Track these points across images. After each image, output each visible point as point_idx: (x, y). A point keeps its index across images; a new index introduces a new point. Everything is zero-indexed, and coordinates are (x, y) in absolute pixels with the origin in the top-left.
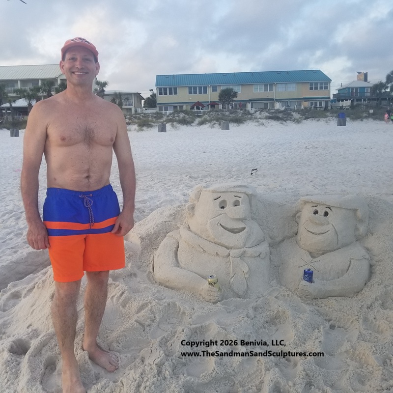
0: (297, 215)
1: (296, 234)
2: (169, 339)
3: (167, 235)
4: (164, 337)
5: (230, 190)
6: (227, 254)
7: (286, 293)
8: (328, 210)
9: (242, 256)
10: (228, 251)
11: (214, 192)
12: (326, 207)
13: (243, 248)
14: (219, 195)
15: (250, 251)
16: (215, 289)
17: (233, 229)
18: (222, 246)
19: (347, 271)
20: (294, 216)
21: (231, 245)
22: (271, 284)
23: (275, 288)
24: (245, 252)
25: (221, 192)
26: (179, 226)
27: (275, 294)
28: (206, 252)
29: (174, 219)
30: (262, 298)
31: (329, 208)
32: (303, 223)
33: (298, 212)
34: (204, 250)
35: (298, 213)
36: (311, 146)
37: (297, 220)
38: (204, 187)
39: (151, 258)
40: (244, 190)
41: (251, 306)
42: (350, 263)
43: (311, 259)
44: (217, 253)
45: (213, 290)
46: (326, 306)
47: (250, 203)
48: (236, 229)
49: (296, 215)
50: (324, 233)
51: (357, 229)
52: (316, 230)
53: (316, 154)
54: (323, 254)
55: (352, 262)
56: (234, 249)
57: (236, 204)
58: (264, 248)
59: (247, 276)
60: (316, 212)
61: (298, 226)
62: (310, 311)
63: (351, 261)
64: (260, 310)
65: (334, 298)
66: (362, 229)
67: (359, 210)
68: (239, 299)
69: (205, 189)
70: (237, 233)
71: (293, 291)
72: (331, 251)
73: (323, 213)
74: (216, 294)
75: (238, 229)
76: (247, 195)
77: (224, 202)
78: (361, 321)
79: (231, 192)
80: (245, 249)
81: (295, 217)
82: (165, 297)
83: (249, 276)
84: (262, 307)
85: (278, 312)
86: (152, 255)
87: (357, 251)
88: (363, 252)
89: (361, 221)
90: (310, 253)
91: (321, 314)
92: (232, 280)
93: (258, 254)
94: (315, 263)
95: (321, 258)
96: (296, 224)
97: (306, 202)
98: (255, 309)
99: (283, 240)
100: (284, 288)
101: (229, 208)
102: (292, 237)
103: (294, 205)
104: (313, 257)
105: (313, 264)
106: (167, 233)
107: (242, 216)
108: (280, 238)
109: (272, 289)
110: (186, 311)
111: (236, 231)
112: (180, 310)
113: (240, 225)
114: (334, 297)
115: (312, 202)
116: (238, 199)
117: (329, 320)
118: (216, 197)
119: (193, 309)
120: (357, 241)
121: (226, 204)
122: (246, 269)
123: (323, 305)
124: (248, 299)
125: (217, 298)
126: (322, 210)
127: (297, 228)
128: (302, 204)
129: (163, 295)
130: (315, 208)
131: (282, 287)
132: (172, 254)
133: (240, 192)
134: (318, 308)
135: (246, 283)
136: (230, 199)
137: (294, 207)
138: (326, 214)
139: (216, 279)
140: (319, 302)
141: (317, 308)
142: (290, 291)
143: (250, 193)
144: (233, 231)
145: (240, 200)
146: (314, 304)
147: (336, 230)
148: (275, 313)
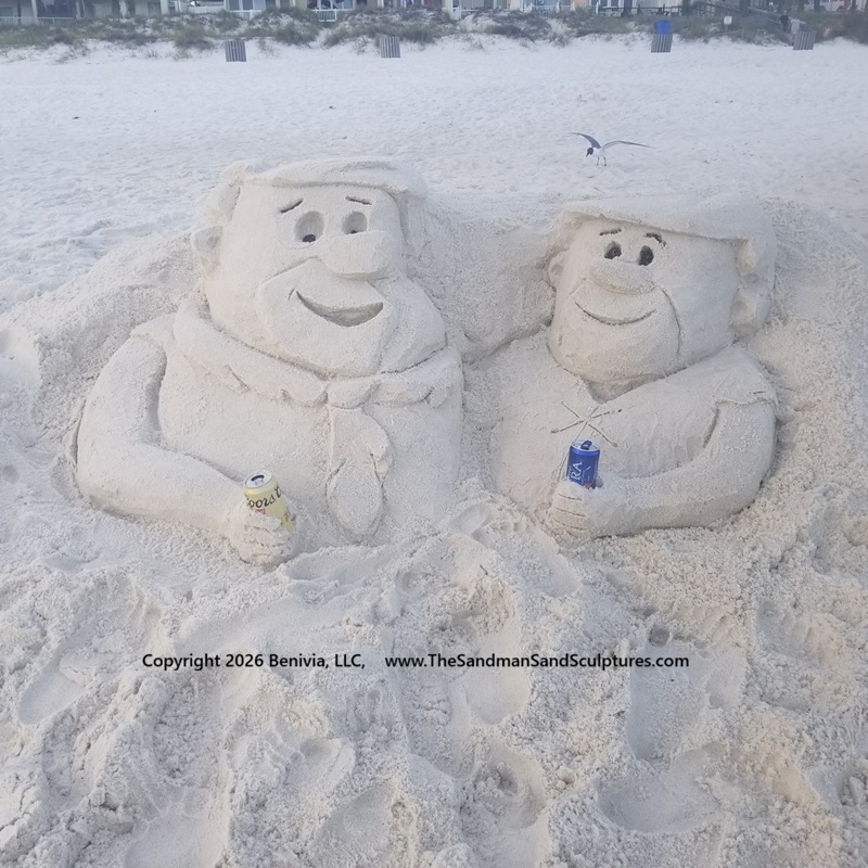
0: (554, 261)
1: (549, 323)
2: (84, 718)
3: (133, 332)
4: (68, 712)
5: (332, 178)
6: (317, 395)
7: (510, 521)
8: (652, 244)
9: (367, 401)
10: (322, 385)
11: (279, 184)
12: (648, 235)
13: (375, 373)
14: (296, 195)
15: (395, 385)
16: (270, 521)
17: (341, 311)
18: (304, 367)
19: (706, 442)
20: (543, 265)
21: (332, 366)
22: (463, 489)
23: (474, 502)
24: (377, 387)
25: (303, 186)
26: (175, 301)
27: (475, 523)
28: (249, 390)
29: (163, 278)
30: (430, 541)
31: (657, 237)
32: (570, 290)
33: (555, 251)
34: (243, 385)
35: (554, 255)
36: (591, 95)
37: (553, 277)
38: (249, 169)
39: (75, 411)
40: (380, 177)
41: (393, 571)
42: (717, 417)
43: (595, 404)
44: (285, 393)
45: (261, 524)
46: (637, 560)
47: (403, 224)
48: (351, 310)
49: (548, 261)
50: (637, 320)
51: (738, 304)
52: (610, 310)
53: (604, 113)
54: (631, 387)
55: (722, 415)
56: (344, 376)
57: (354, 225)
58: (444, 371)
59: (383, 469)
60: (614, 252)
61: (554, 296)
62: (586, 583)
63: (718, 412)
64: (423, 582)
65: (662, 534)
66: (754, 304)
67: (750, 243)
68: (352, 549)
69: (250, 177)
70: (357, 323)
71: (531, 510)
72: (655, 377)
73: (636, 254)
74: (273, 539)
75: (357, 310)
76: (392, 195)
77: (312, 218)
78: (752, 618)
79: (338, 184)
80: (378, 377)
81: (545, 267)
82: (97, 554)
83: (392, 466)
84: (430, 570)
85: (481, 591)
86: (79, 402)
87: (737, 378)
88: (757, 380)
89: (753, 279)
90: (591, 385)
91: (620, 589)
92: (333, 483)
93: (421, 394)
94: (606, 419)
95: (624, 400)
96: (550, 292)
97: (582, 219)
98: (406, 579)
99: (507, 343)
100: (503, 501)
101: (331, 238)
102: (535, 332)
103: (543, 231)
104: (599, 397)
105: (598, 420)
106: (133, 324)
107: (370, 266)
108: (500, 337)
109: (463, 506)
110: (161, 607)
111: (351, 316)
112: (141, 602)
113: (367, 297)
114: (661, 528)
115: (602, 217)
116: (359, 207)
117: (648, 612)
118: (285, 204)
119: (189, 596)
120: (735, 342)
121: (321, 229)
122: (379, 446)
123: (628, 558)
124: (382, 548)
125: (276, 551)
126: (631, 247)
127: (550, 303)
128: (568, 225)
129: (90, 545)
130: (610, 239)
131: (497, 497)
132: (139, 399)
133: (369, 186)
134: (610, 570)
135: (378, 491)
136: (334, 210)
137: (543, 237)
138: (646, 257)
139: (273, 486)
140: (615, 546)
141: (608, 569)
142: (524, 510)
143: (402, 188)
144: (341, 318)
145: (367, 211)
146: (599, 555)
147: (674, 310)
148: (470, 597)
